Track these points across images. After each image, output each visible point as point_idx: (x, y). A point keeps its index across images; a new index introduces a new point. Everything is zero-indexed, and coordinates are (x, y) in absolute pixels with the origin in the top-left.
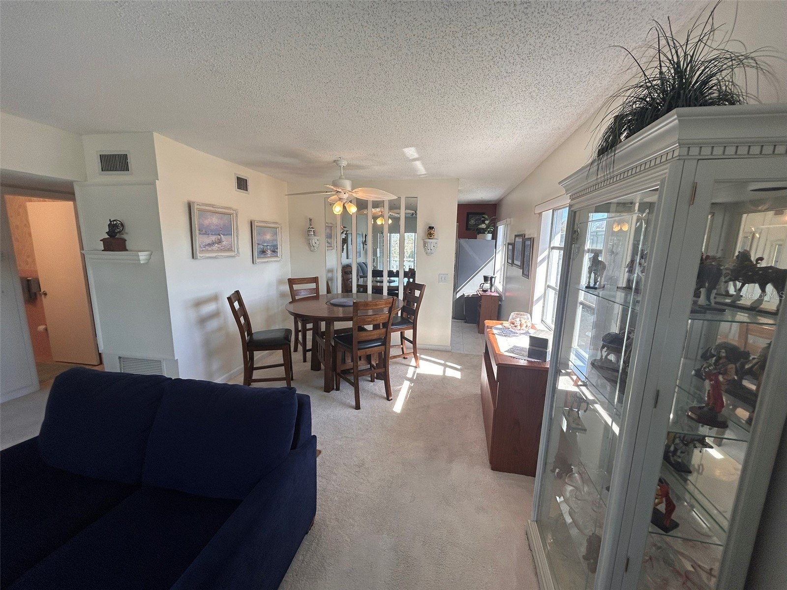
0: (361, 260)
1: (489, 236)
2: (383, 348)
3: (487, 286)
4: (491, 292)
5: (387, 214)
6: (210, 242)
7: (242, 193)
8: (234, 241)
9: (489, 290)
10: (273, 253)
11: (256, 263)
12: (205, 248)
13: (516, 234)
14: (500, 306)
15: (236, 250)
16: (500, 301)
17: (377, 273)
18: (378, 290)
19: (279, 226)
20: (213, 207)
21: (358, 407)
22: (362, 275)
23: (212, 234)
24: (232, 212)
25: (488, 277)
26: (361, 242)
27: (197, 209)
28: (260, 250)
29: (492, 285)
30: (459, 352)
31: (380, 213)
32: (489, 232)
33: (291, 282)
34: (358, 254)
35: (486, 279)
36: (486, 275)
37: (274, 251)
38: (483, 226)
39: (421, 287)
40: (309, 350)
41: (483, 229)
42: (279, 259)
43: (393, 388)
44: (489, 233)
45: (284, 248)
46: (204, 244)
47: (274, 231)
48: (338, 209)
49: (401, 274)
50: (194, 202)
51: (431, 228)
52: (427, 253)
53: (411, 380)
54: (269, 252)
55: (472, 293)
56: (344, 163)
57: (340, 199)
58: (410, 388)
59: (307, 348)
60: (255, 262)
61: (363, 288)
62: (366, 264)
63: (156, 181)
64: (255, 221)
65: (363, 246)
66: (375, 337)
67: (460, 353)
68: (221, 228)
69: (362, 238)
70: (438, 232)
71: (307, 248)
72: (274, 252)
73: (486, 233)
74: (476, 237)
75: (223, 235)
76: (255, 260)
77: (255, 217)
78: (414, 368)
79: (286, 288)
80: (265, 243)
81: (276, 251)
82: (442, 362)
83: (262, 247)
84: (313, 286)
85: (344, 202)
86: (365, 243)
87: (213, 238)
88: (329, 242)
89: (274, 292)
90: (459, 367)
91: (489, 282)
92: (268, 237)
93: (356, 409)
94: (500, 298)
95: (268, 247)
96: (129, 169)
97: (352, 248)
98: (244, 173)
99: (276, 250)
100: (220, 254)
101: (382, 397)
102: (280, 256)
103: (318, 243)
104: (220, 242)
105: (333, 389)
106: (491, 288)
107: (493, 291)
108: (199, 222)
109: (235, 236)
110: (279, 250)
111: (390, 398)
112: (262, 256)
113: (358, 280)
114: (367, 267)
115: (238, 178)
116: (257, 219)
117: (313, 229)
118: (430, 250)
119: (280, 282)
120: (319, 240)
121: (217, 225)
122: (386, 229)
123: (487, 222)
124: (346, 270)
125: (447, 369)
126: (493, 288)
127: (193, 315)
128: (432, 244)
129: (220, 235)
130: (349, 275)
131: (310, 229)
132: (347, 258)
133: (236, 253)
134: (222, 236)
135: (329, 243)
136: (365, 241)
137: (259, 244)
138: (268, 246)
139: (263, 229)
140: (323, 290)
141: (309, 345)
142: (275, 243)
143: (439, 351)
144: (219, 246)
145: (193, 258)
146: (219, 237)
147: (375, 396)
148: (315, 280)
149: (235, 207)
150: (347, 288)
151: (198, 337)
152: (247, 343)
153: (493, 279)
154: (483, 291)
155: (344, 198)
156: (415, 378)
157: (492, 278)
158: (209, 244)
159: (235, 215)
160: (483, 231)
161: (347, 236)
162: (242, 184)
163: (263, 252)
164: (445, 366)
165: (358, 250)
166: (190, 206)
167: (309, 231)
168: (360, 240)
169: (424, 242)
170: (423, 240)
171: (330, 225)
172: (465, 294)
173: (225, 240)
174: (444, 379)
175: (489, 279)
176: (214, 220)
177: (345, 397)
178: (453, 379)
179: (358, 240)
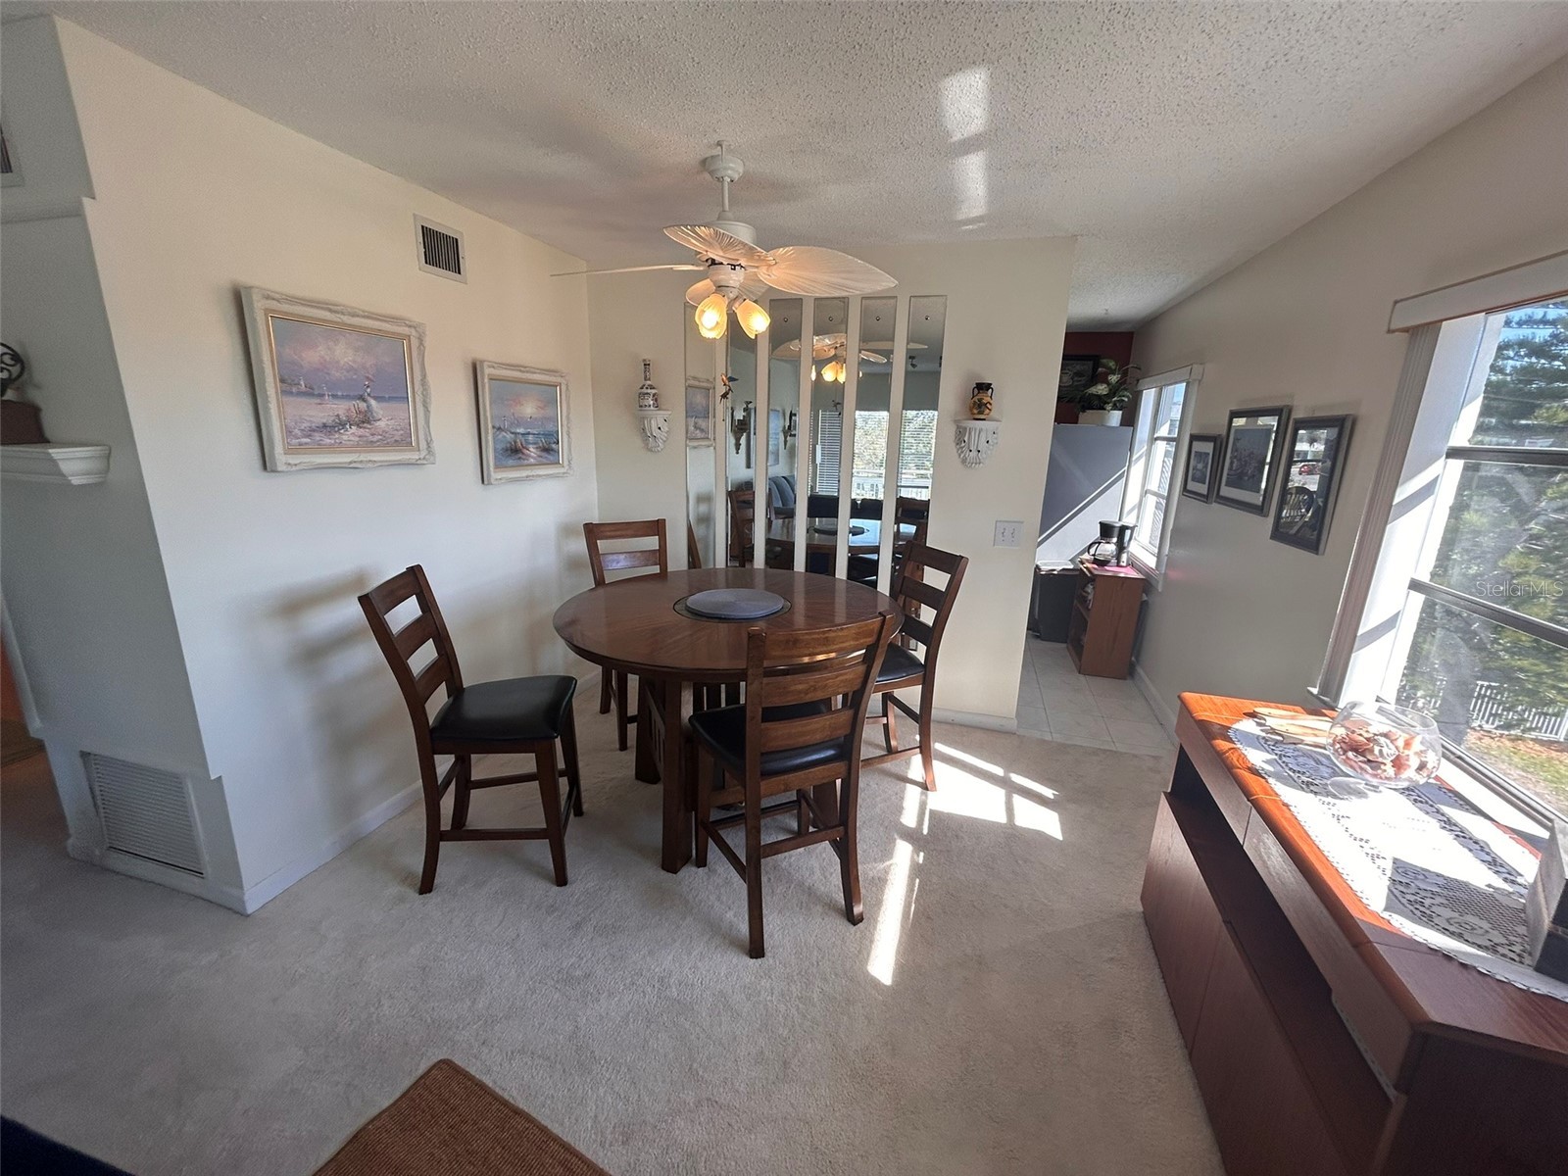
0: (780, 470)
1: (1115, 418)
2: (840, 766)
3: (1109, 548)
4: (1118, 565)
5: (853, 354)
6: (329, 421)
7: (439, 278)
8: (416, 417)
9: (1114, 561)
10: (544, 454)
11: (490, 484)
12: (309, 436)
13: (1234, 408)
14: (1144, 606)
15: (423, 445)
16: (1144, 592)
17: (823, 507)
18: (821, 559)
19: (559, 380)
20: (330, 310)
21: (756, 949)
22: (781, 506)
23: (335, 396)
24: (405, 330)
25: (1114, 527)
26: (781, 429)
27: (267, 311)
28: (503, 445)
29: (1121, 547)
30: (1037, 734)
31: (832, 352)
32: (1115, 404)
33: (593, 532)
34: (771, 457)
35: (1106, 530)
36: (1107, 519)
37: (547, 450)
38: (1101, 389)
39: (952, 564)
40: (632, 719)
41: (1099, 397)
42: (562, 470)
43: (865, 869)
44: (1115, 408)
45: (579, 440)
46: (305, 425)
47: (548, 393)
48: (711, 322)
49: (889, 511)
50: (251, 287)
51: (983, 387)
52: (964, 461)
53: (912, 836)
54: (532, 451)
55: (1059, 564)
56: (733, 168)
57: (720, 288)
58: (916, 871)
59: (629, 714)
60: (489, 480)
61: (780, 554)
62: (790, 481)
63: (86, 201)
64: (482, 362)
65: (786, 438)
66: (818, 737)
67: (1044, 741)
68: (368, 378)
69: (782, 421)
70: (1001, 400)
71: (638, 442)
72: (549, 449)
73: (1109, 407)
74: (1077, 417)
75: (375, 398)
76: (489, 475)
77: (486, 351)
78: (919, 790)
79: (580, 545)
80: (519, 425)
81: (552, 450)
82: (999, 771)
83: (509, 437)
84: (652, 543)
85: (732, 296)
86: (789, 431)
87: (341, 408)
88: (703, 427)
89: (548, 560)
90: (1048, 793)
91: (1115, 540)
92: (529, 409)
93: (752, 957)
94: (1144, 585)
95: (530, 438)
96: (13, 168)
97: (759, 441)
98: (448, 218)
99: (554, 446)
100: (363, 457)
101: (831, 906)
102: (566, 463)
103: (665, 428)
104: (365, 419)
105: (686, 860)
106: (1118, 557)
107: (1124, 564)
108: (279, 355)
109: (419, 406)
110: (563, 447)
111: (857, 910)
112: (511, 462)
113: (769, 523)
114: (793, 491)
115: (427, 232)
116: (490, 359)
117: (653, 391)
118: (973, 454)
119: (566, 531)
120: (670, 420)
121: (350, 369)
122: (850, 397)
123: (1114, 378)
124: (740, 497)
125: (1018, 801)
126: (1124, 557)
127: (276, 639)
128: (983, 435)
129: (364, 400)
130: (748, 511)
131: (644, 390)
132: (748, 466)
133: (423, 453)
134: (373, 402)
135: (702, 430)
136: (790, 427)
137: (499, 429)
138: (529, 434)
139: (512, 387)
140: (677, 559)
141: (633, 709)
142: (550, 427)
143: (982, 729)
144: (361, 432)
145: (265, 467)
146: (363, 405)
147: (811, 897)
148: (657, 528)
149: (417, 319)
150: (740, 550)
151: (297, 702)
152: (433, 731)
153: (1128, 532)
154: (1096, 561)
155: (731, 283)
156: (925, 832)
157: (1123, 529)
158: (325, 426)
159: (415, 343)
160: (1099, 404)
161: (749, 415)
162: (441, 250)
163: (513, 452)
164: (1012, 789)
165: (770, 448)
166: (239, 300)
167: (644, 395)
168: (778, 424)
169: (958, 427)
170: (955, 421)
171: (705, 385)
172: (1042, 568)
173: (385, 417)
174: (1012, 837)
175: (1116, 532)
176: (343, 354)
177: (719, 899)
178: (1039, 839)
179: (771, 426)
